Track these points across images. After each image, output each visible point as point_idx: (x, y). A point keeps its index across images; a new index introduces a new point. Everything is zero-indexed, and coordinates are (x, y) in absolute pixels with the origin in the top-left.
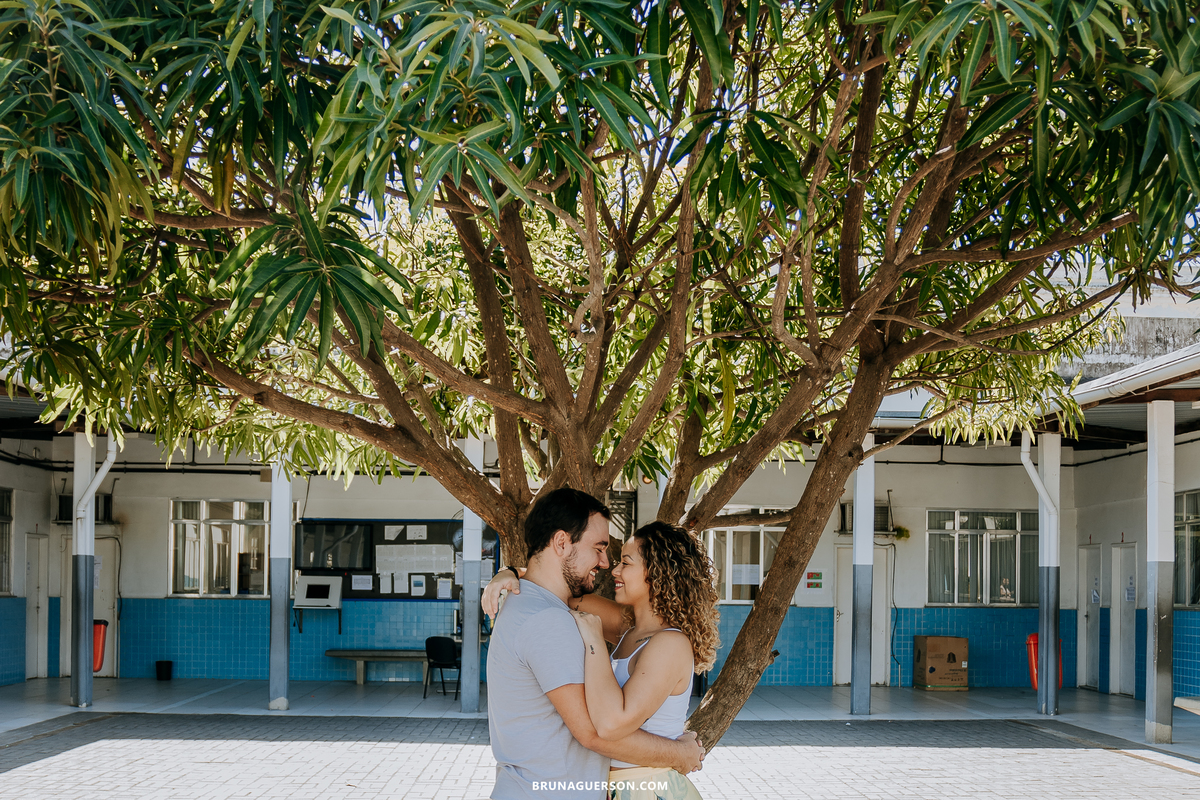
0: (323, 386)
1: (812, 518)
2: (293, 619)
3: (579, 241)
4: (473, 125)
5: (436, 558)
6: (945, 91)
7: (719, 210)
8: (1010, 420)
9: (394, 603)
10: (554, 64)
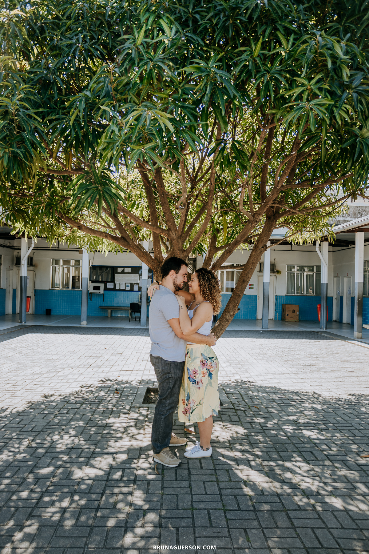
0: (99, 224)
1: (251, 267)
2: (89, 297)
3: (179, 180)
4: (147, 143)
5: (134, 278)
6: (294, 134)
7: (223, 171)
8: (313, 237)
9: (120, 292)
10: (172, 125)
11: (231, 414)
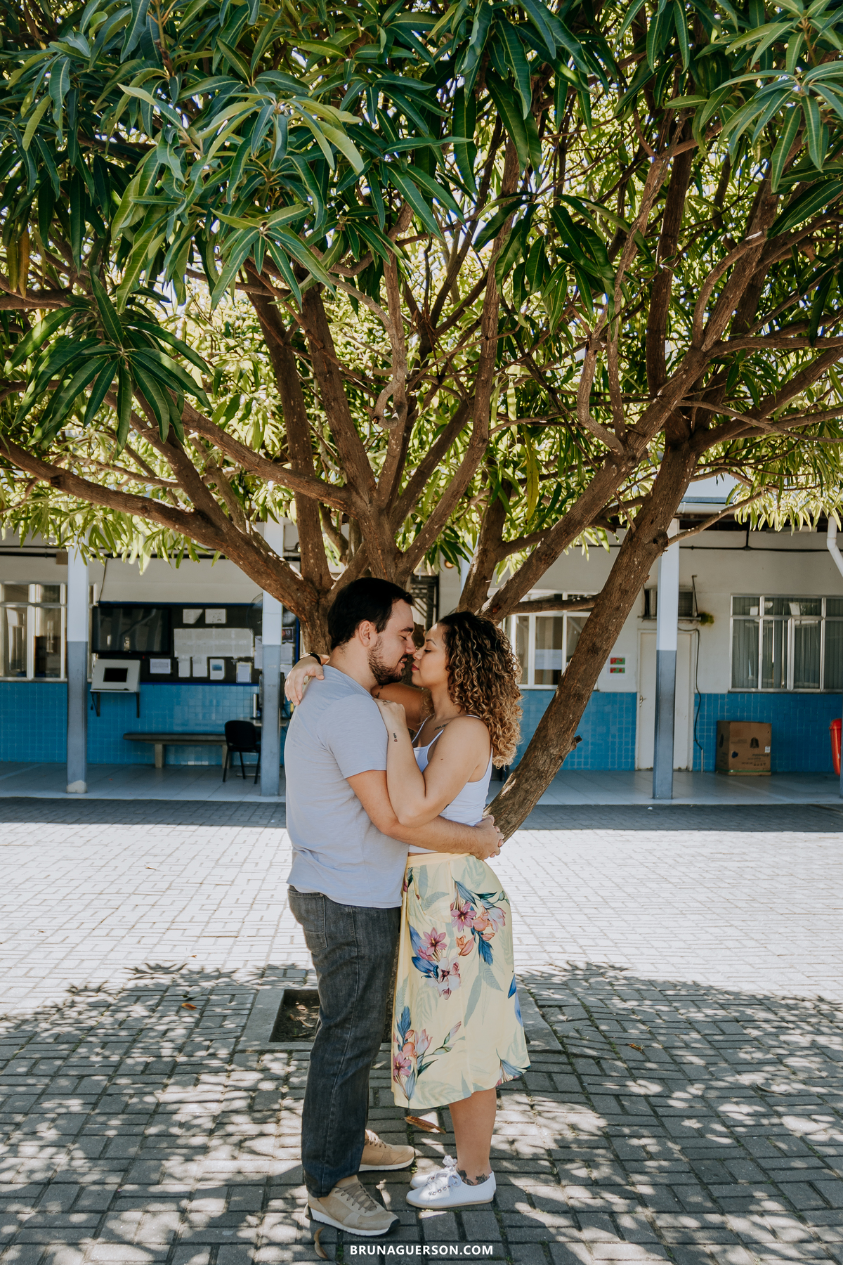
0: (120, 469)
1: (616, 604)
2: (91, 703)
3: (380, 323)
4: (274, 209)
5: (237, 642)
6: (756, 172)
7: (525, 295)
8: (817, 507)
9: (193, 687)
10: (357, 145)
11: (555, 1068)
